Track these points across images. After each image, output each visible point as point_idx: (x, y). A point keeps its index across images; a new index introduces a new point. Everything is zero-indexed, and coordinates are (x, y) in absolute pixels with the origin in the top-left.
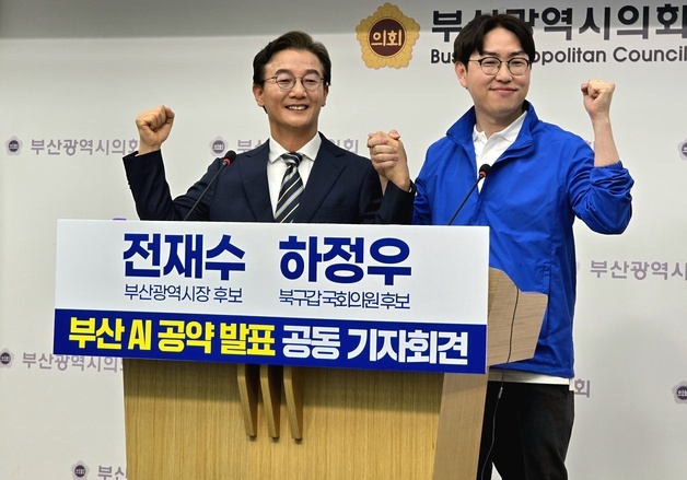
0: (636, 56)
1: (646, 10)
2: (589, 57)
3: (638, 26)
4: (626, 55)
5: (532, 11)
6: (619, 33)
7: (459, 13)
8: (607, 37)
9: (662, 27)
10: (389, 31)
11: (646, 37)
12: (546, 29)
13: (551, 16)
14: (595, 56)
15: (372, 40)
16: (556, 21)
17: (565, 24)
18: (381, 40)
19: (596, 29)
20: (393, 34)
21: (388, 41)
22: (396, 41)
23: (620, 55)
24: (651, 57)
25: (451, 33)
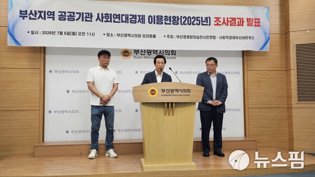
0: (168, 58)
1: (169, 51)
3: (168, 53)
5: (151, 50)
6: (165, 54)
7: (139, 50)
9: (172, 54)
10: (126, 53)
11: (169, 55)
12: (153, 53)
13: (154, 51)
15: (123, 54)
16: (155, 52)
17: (156, 53)
18: (125, 54)
20: (127, 53)
21: (126, 54)
22: (128, 54)
24: (170, 58)
25: (137, 54)
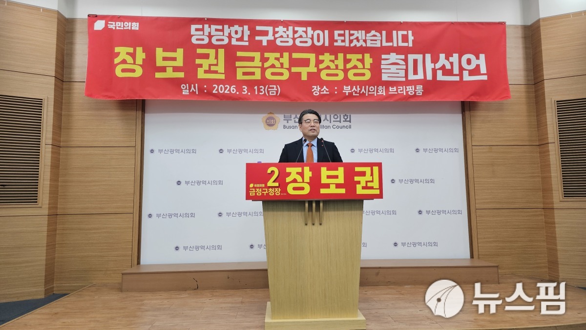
0: (338, 127)
2: (326, 127)
3: (338, 120)
4: (335, 127)
6: (334, 121)
8: (330, 122)
9: (344, 120)
11: (340, 122)
14: (328, 127)
15: (267, 122)
18: (269, 122)
19: (328, 121)
20: (272, 121)
22: (274, 123)
23: (334, 127)
24: (342, 127)
25: (289, 121)
